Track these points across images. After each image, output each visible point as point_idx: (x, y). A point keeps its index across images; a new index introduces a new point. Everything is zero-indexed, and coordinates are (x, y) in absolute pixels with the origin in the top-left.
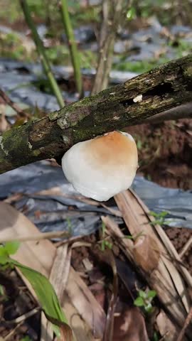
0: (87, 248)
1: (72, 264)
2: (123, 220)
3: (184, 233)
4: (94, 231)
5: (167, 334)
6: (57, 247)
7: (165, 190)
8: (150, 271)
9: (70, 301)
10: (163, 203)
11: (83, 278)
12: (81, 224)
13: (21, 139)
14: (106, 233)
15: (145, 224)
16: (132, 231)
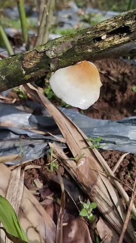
0: (37, 169)
1: (25, 184)
2: (67, 146)
3: (115, 155)
4: (42, 155)
5: (106, 237)
6: (12, 170)
7: (97, 120)
8: (91, 187)
9: (25, 217)
10: (97, 131)
11: (36, 196)
12: (32, 150)
13: (16, 66)
14: (53, 157)
15: (84, 148)
16: (74, 154)
